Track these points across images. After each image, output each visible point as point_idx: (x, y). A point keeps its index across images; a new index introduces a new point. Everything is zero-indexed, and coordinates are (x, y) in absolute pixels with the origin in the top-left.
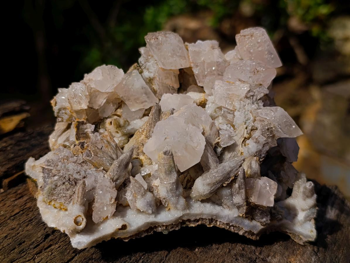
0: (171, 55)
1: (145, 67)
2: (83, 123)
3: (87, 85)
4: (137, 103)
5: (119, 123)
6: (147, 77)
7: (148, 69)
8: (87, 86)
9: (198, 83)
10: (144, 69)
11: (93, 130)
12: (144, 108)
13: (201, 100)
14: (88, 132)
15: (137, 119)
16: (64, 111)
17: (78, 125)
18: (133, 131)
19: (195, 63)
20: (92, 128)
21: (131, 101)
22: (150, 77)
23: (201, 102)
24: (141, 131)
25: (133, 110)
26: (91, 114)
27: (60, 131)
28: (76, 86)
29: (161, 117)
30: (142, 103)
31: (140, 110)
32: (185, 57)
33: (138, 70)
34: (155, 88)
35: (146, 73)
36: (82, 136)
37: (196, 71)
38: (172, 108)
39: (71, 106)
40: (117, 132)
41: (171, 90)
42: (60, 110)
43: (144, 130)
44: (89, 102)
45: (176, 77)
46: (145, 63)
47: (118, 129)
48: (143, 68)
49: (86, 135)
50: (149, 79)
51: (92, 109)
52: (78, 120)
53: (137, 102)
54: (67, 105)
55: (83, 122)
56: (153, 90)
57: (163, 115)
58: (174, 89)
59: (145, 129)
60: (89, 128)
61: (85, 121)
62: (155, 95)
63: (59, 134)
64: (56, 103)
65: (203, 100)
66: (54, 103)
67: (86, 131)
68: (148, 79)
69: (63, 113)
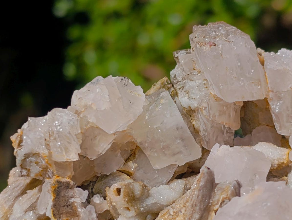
0: (236, 76)
1: (183, 87)
2: (67, 186)
3: (81, 116)
4: (166, 155)
5: (133, 193)
6: (185, 105)
7: (187, 92)
8: (81, 118)
9: (277, 128)
10: (179, 89)
11: (84, 201)
12: (175, 165)
13: (282, 162)
14: (76, 204)
15: (162, 184)
16: (33, 159)
17: (58, 187)
18: (155, 209)
19: (276, 92)
20: (82, 197)
21: (156, 151)
22: (190, 107)
23: (280, 164)
24: (172, 213)
25: (157, 167)
26: (81, 168)
27: (18, 188)
28: (61, 116)
29: (213, 194)
30: (174, 155)
31: (170, 167)
32: (260, 81)
33: (169, 89)
34: (196, 126)
35: (183, 99)
36: (65, 210)
37: (275, 107)
38: (236, 179)
39: (49, 153)
40: (128, 209)
41: (225, 133)
42: (27, 156)
43: (177, 212)
44: (81, 146)
45: (236, 112)
46: (184, 79)
47: (130, 204)
48: (179, 87)
49: (71, 209)
50: (189, 109)
51: (84, 159)
52: (58, 178)
53: (166, 152)
54: (43, 150)
55: (68, 183)
56: (193, 129)
57: (217, 191)
58: (231, 131)
59: (181, 212)
60: (77, 196)
61: (72, 183)
62: (195, 139)
63: (17, 194)
64: (21, 141)
65: (285, 162)
66: (17, 142)
67: (72, 200)
68: (186, 108)
69: (31, 162)
